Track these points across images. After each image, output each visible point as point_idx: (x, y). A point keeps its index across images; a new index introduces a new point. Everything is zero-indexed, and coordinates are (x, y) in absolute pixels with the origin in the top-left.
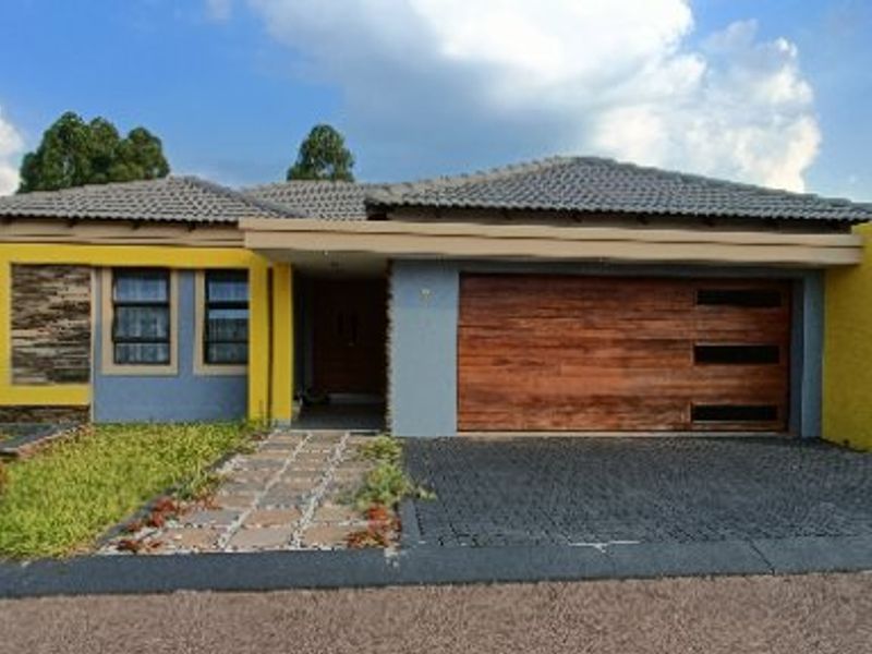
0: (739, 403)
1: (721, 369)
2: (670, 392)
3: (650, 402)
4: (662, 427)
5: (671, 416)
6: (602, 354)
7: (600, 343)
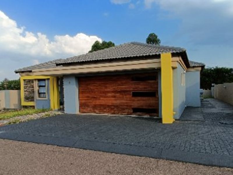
0: (144, 107)
1: (139, 98)
2: (126, 104)
3: (121, 107)
4: (125, 114)
5: (127, 111)
6: (109, 95)
7: (109, 92)
